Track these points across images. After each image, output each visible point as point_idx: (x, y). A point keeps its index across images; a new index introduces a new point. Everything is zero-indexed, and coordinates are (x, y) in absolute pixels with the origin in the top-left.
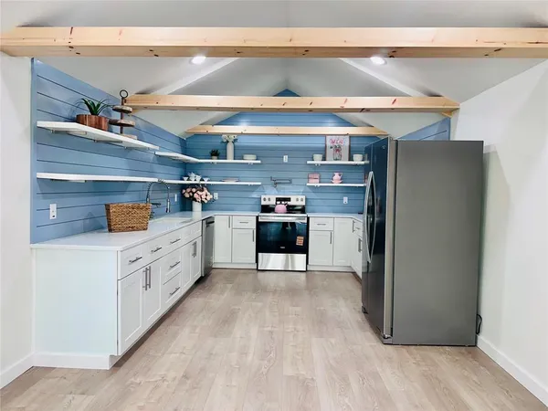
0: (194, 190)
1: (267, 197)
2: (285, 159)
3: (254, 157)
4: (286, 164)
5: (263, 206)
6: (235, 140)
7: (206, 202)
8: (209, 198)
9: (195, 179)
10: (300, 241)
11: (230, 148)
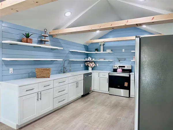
0: (89, 63)
1: (115, 66)
2: (123, 50)
3: (110, 50)
4: (123, 52)
5: (114, 69)
6: (104, 45)
7: (93, 67)
8: (93, 66)
9: (90, 59)
10: (126, 84)
11: (102, 47)
